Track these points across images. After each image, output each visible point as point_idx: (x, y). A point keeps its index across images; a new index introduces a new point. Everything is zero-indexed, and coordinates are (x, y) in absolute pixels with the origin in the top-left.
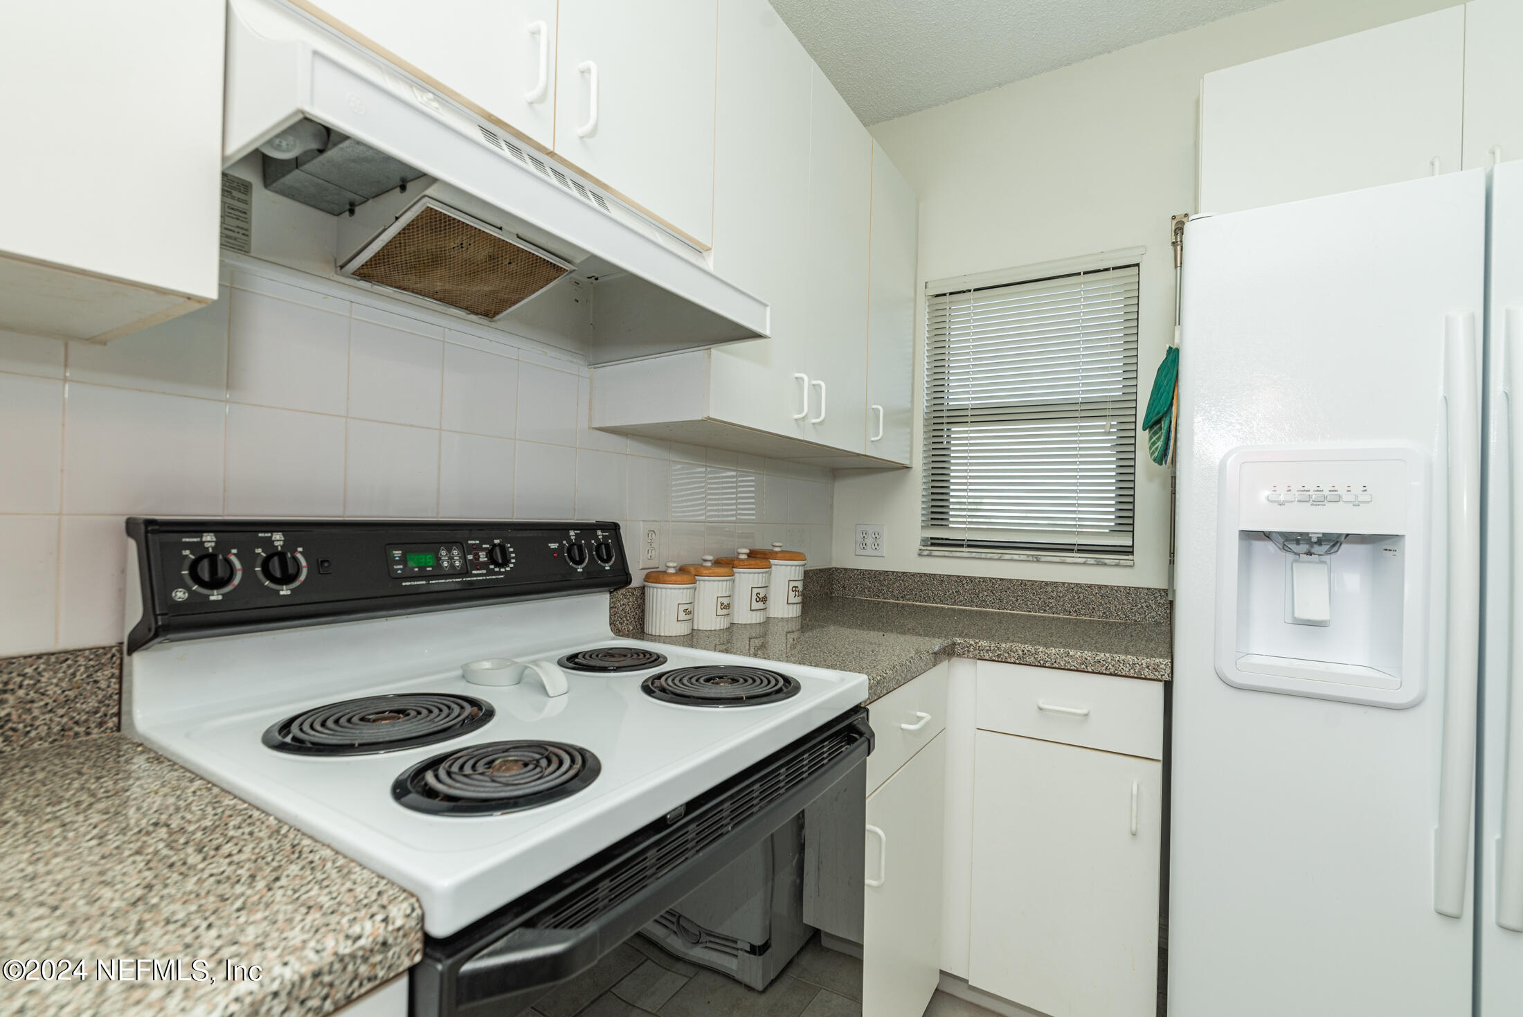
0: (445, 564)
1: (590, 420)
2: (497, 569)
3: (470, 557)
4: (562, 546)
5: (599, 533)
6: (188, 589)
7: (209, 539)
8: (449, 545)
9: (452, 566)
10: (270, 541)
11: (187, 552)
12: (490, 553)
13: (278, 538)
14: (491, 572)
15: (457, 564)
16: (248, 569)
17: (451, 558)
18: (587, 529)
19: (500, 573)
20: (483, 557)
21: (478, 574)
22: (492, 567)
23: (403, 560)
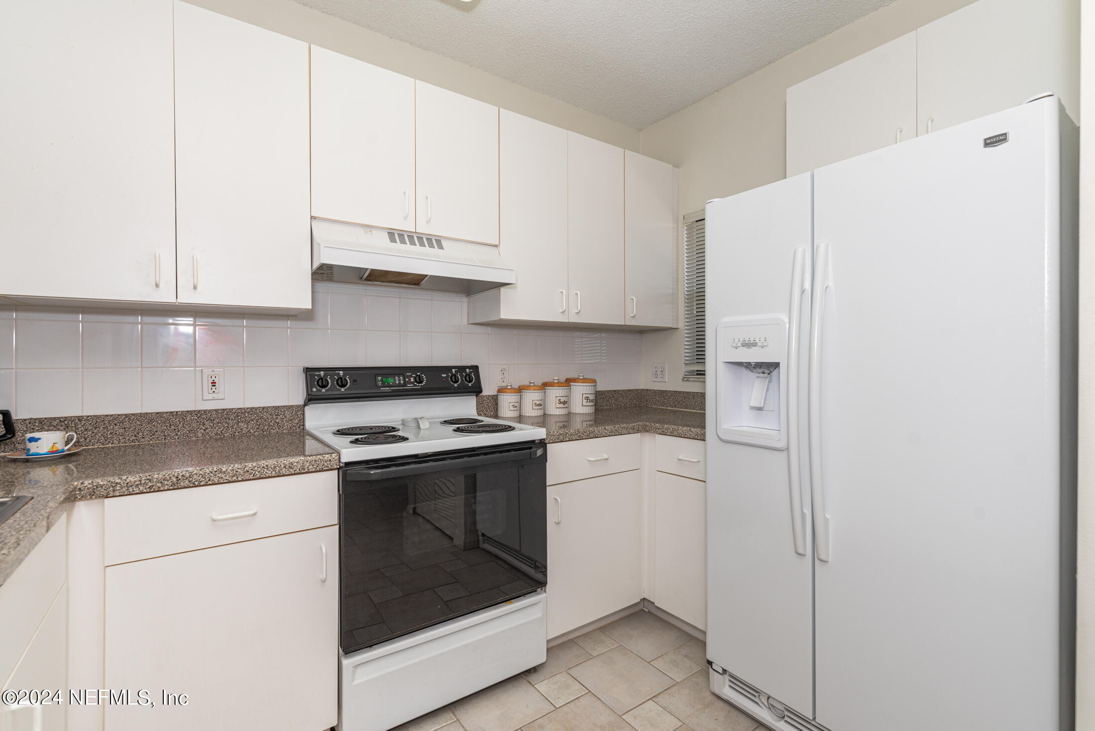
0: (397, 382)
1: (468, 320)
2: (418, 385)
3: (407, 380)
4: (448, 376)
5: (467, 370)
6: (316, 388)
7: (322, 373)
8: (399, 375)
9: (400, 383)
10: (339, 374)
11: (316, 377)
12: (415, 378)
13: (341, 373)
14: (416, 386)
15: (402, 382)
16: (332, 383)
17: (399, 380)
18: (462, 369)
19: (419, 386)
20: (412, 380)
21: (410, 386)
22: (416, 383)
23: (382, 381)
